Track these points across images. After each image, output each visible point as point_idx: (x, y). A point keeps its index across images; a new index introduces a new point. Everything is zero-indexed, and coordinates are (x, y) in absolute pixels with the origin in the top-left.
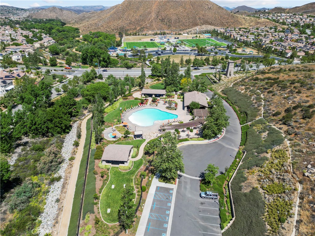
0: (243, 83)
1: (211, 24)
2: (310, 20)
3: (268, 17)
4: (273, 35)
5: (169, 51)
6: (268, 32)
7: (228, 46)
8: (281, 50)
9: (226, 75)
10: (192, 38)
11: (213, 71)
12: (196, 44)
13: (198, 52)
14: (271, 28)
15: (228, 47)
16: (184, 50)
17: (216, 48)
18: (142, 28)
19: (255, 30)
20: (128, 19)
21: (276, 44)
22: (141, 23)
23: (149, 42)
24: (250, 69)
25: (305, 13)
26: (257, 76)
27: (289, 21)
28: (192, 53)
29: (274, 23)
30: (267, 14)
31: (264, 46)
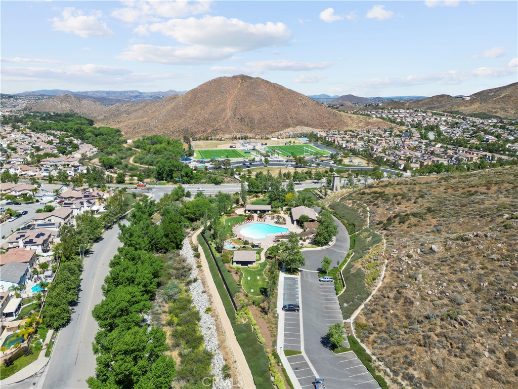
0: (350, 198)
1: (307, 125)
2: (436, 119)
3: (382, 114)
4: (387, 141)
5: (259, 161)
6: (381, 136)
7: (332, 155)
8: (394, 161)
9: (332, 189)
10: (284, 145)
11: (318, 186)
12: (292, 153)
13: (297, 164)
14: (385, 131)
15: (332, 157)
16: (277, 161)
17: (317, 158)
18: (215, 130)
19: (364, 133)
20: (194, 118)
21: (389, 152)
22: (213, 124)
23: (229, 150)
24: (357, 183)
25: (430, 108)
26: (364, 190)
27: (408, 120)
28: (288, 164)
29: (389, 123)
30: (381, 111)
31: (375, 156)
